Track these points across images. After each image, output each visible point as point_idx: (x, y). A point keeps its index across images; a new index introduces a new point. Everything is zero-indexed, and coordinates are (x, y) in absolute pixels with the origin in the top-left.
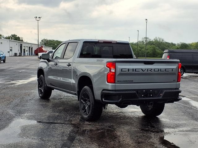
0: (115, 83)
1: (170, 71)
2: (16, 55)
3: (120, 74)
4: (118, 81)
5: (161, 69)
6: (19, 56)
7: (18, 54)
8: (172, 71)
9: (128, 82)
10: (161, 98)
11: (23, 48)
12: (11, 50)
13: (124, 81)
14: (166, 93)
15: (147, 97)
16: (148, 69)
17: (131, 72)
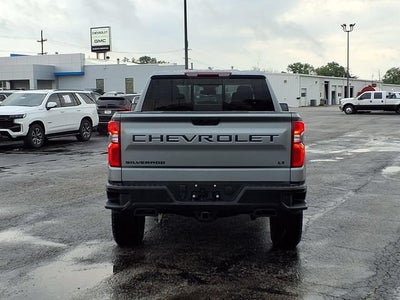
0: (120, 166)
1: (266, 141)
2: (313, 103)
3: (130, 148)
4: (128, 163)
5: (236, 136)
6: (321, 105)
7: (318, 103)
8: (272, 140)
9: (153, 165)
10: (235, 203)
11: (331, 90)
12: (303, 95)
13: (142, 163)
14: (247, 191)
15: (208, 200)
16: (200, 136)
17: (156, 141)
